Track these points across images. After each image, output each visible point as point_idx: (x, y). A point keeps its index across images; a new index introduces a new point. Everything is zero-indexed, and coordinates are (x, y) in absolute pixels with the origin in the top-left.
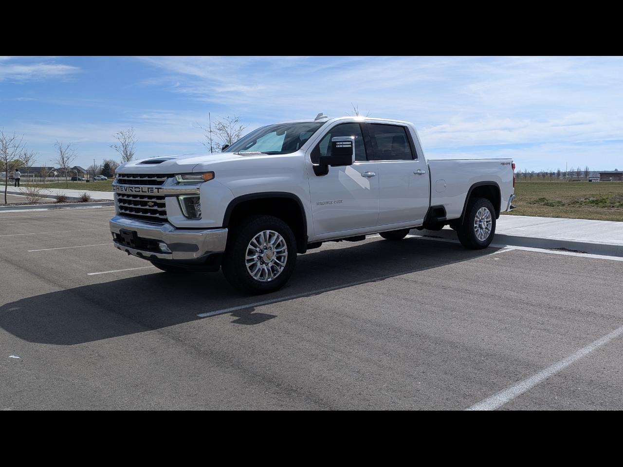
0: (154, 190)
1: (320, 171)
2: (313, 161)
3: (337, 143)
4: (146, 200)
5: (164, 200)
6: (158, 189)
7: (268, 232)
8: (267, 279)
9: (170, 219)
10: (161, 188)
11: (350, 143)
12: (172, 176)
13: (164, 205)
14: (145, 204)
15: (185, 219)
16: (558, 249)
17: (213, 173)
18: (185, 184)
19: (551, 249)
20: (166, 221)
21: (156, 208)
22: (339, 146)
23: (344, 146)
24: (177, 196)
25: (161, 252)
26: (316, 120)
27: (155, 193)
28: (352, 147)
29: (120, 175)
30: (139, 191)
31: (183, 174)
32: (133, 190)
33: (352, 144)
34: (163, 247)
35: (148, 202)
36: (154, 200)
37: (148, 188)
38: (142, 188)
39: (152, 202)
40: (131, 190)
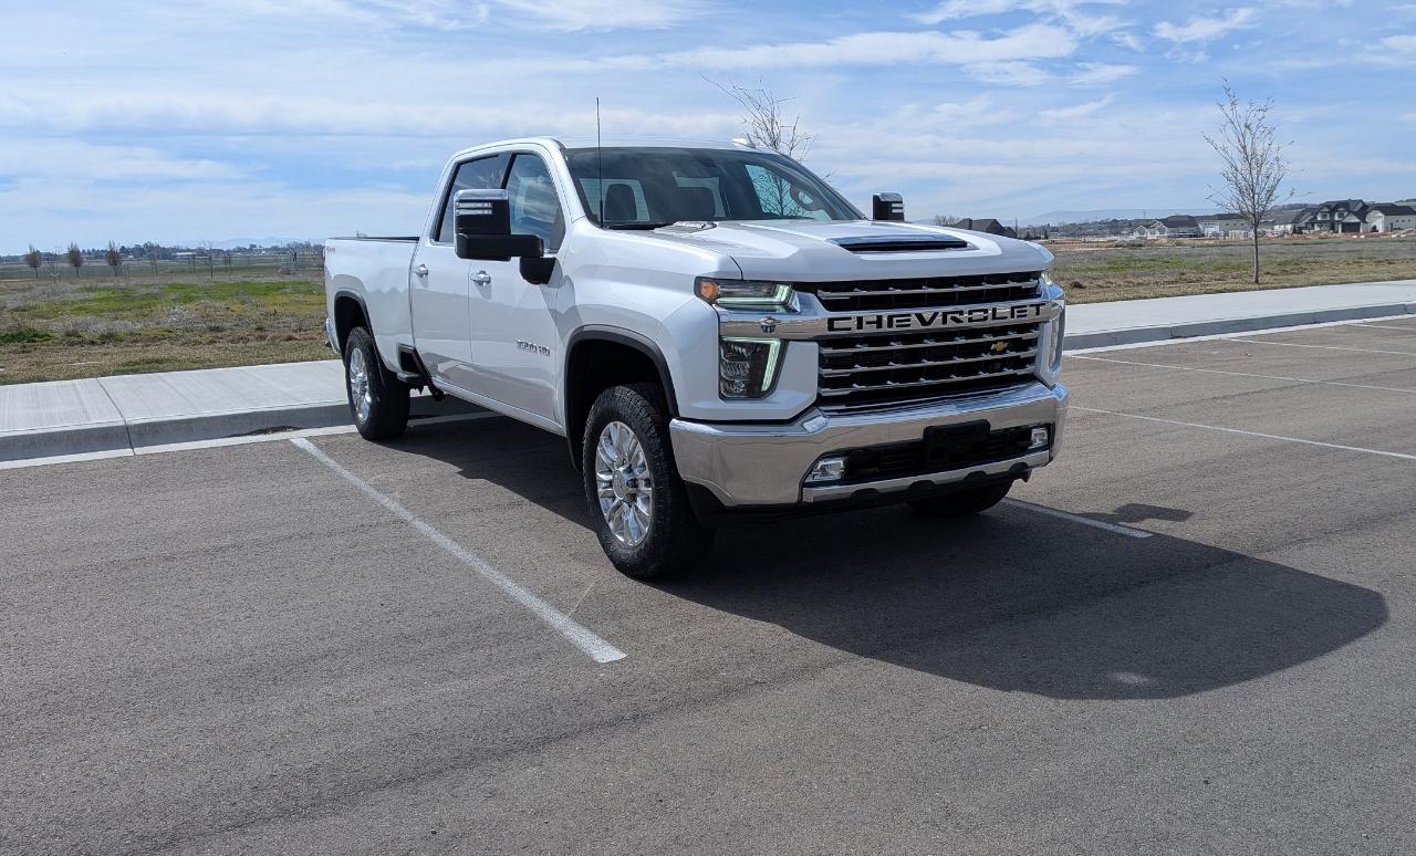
0: (1027, 310)
4: (987, 338)
6: (1038, 307)
10: (1044, 305)
13: (1034, 343)
14: (986, 347)
21: (1011, 354)
27: (1028, 316)
34: (1036, 437)
35: (995, 342)
36: (1012, 335)
37: (1013, 308)
38: (994, 310)
39: (1005, 341)
40: (954, 319)
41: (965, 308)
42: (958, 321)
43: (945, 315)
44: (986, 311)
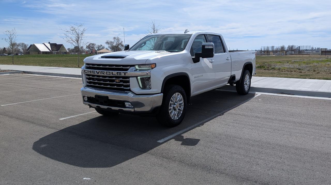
0: (122, 73)
1: (196, 60)
2: (192, 56)
3: (205, 46)
4: (114, 79)
5: (128, 79)
6: (125, 73)
7: (177, 93)
8: (176, 118)
9: (132, 89)
10: (127, 73)
11: (212, 46)
12: (134, 66)
13: (129, 82)
14: (113, 81)
15: (140, 89)
16: (281, 93)
17: (155, 64)
18: (140, 70)
19: (277, 93)
20: (130, 90)
21: (122, 83)
22: (206, 48)
23: (209, 48)
24: (137, 77)
25: (125, 107)
26: (185, 33)
27: (123, 75)
28: (213, 48)
29: (87, 64)
30: (110, 74)
31: (139, 65)
32: (105, 73)
33: (213, 47)
34: (127, 104)
35: (116, 80)
36: (121, 79)
37: (117, 73)
38: (112, 72)
39: (119, 80)
40: (103, 73)
41: (105, 71)
42: (104, 74)
43: (101, 72)
44: (110, 72)
